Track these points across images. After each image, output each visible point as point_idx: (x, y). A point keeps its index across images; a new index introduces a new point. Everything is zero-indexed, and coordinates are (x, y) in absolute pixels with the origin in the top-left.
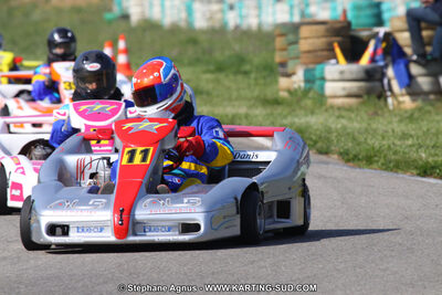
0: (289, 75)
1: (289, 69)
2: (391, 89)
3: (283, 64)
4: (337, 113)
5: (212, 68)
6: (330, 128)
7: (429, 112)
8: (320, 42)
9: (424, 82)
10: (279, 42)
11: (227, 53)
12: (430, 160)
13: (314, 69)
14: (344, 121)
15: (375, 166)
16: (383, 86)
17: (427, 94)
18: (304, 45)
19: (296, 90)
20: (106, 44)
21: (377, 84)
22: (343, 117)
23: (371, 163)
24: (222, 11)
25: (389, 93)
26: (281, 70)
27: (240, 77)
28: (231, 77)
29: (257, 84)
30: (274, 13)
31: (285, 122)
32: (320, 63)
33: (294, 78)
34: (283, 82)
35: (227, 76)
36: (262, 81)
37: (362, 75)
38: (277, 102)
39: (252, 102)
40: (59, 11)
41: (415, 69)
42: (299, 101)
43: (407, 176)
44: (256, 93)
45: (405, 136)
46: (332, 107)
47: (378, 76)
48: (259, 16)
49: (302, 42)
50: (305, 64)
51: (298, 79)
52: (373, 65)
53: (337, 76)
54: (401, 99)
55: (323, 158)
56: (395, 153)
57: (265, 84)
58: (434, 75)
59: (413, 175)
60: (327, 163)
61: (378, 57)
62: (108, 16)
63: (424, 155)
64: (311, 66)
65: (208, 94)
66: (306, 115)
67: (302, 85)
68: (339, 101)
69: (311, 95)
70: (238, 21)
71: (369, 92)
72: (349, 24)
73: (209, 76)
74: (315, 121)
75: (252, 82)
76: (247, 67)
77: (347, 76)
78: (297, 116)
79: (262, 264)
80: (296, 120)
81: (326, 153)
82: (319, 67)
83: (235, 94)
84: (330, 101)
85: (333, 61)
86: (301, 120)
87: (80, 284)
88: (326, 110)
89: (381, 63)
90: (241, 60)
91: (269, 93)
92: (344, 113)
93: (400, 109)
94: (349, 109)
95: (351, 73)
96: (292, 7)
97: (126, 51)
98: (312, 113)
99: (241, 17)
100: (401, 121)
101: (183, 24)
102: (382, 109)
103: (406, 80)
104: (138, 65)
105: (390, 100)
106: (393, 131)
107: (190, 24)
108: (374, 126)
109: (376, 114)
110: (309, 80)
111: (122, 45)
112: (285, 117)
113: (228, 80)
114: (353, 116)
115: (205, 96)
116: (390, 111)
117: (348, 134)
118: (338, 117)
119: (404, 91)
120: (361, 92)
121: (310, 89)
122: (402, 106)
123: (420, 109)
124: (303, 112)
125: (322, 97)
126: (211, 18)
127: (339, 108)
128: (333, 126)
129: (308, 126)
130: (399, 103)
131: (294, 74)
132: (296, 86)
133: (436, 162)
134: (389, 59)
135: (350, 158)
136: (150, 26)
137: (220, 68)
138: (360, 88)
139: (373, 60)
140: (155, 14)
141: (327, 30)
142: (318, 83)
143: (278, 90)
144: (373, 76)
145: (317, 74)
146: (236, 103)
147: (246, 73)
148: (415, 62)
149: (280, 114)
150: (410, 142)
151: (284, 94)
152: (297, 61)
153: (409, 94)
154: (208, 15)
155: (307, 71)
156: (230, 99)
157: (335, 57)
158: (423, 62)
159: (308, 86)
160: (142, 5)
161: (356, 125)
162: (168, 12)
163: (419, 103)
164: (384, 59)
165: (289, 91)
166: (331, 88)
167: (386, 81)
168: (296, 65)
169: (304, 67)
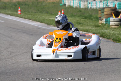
0: (102, 20)
3: (100, 17)
5: (84, 18)
8: (109, 12)
10: (99, 12)
11: (88, 14)
15: (120, 42)
18: (105, 13)
19: (103, 24)
20: (59, 11)
22: (114, 30)
23: (119, 42)
24: (87, 4)
26: (100, 19)
27: (90, 20)
28: (88, 20)
29: (94, 22)
30: (100, 5)
32: (109, 17)
34: (100, 22)
35: (87, 20)
36: (95, 21)
37: (119, 20)
38: (99, 26)
39: (93, 26)
40: (49, 3)
42: (104, 26)
44: (94, 24)
46: (111, 28)
48: (96, 5)
49: (105, 12)
51: (104, 21)
53: (113, 21)
55: (108, 40)
57: (96, 22)
60: (109, 41)
62: (61, 4)
64: (107, 18)
65: (82, 24)
66: (105, 30)
67: (105, 22)
68: (113, 27)
70: (91, 6)
71: (120, 25)
72: (116, 8)
73: (83, 20)
74: (107, 31)
77: (115, 21)
79: (91, 65)
80: (103, 31)
81: (109, 39)
82: (109, 18)
83: (89, 24)
84: (111, 26)
85: (112, 17)
87: (48, 69)
88: (110, 29)
90: (91, 16)
91: (97, 24)
94: (116, 28)
96: (104, 4)
98: (107, 29)
99: (92, 5)
101: (78, 7)
107: (80, 7)
111: (63, 12)
112: (100, 30)
113: (87, 21)
114: (116, 30)
115: (81, 24)
117: (114, 35)
120: (118, 24)
121: (106, 24)
124: (104, 29)
125: (109, 25)
126: (85, 6)
127: (113, 28)
128: (111, 32)
131: (103, 20)
132: (103, 23)
135: (114, 40)
136: (71, 7)
137: (86, 18)
138: (118, 23)
140: (72, 4)
141: (111, 10)
142: (108, 22)
143: (99, 24)
145: (108, 20)
146: (89, 26)
147: (92, 19)
149: (99, 29)
151: (100, 24)
154: (84, 5)
156: (87, 25)
160: (69, 2)
161: (117, 32)
162: (75, 4)
165: (102, 24)
166: (111, 23)
168: (103, 18)
169: (105, 18)
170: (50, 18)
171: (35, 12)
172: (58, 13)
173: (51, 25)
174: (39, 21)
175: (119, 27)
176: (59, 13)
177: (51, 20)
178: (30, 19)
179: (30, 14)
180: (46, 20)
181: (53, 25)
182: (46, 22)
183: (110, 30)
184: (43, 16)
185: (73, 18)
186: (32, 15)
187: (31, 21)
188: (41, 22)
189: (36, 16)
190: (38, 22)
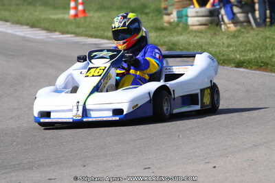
0: (169, 14)
1: (169, 11)
2: (223, 21)
3: (166, 9)
4: (194, 34)
6: (190, 42)
7: (243, 32)
9: (241, 16)
11: (137, 3)
12: (242, 58)
13: (182, 11)
14: (198, 39)
16: (219, 19)
17: (242, 22)
19: (172, 23)
21: (216, 18)
22: (197, 36)
25: (222, 23)
26: (165, 12)
27: (143, 16)
29: (152, 20)
31: (166, 40)
32: (185, 7)
33: (172, 16)
34: (166, 18)
36: (155, 18)
37: (207, 13)
38: (163, 29)
41: (236, 10)
42: (174, 28)
43: (229, 68)
44: (151, 25)
45: (229, 46)
46: (192, 31)
47: (216, 14)
50: (177, 8)
51: (174, 17)
52: (213, 8)
53: (194, 14)
54: (229, 25)
56: (223, 55)
57: (157, 19)
58: (246, 13)
59: (232, 67)
61: (215, 4)
63: (238, 56)
64: (181, 9)
66: (178, 36)
67: (176, 19)
68: (196, 28)
69: (181, 25)
71: (211, 22)
75: (150, 18)
76: (147, 11)
77: (200, 14)
78: (172, 36)
80: (172, 38)
82: (185, 10)
84: (191, 27)
85: (192, 6)
86: (175, 38)
88: (189, 33)
89: (218, 7)
90: (145, 6)
91: (159, 24)
92: (198, 34)
93: (228, 31)
94: (201, 32)
95: (202, 12)
97: (82, 4)
98: (181, 34)
100: (228, 38)
102: (218, 31)
103: (231, 16)
104: (89, 11)
105: (223, 26)
106: (223, 43)
108: (214, 41)
109: (215, 34)
110: (179, 17)
112: (166, 37)
114: (202, 35)
116: (222, 32)
117: (199, 46)
118: (195, 36)
119: (230, 22)
120: (207, 22)
121: (180, 22)
122: (229, 29)
123: (239, 31)
124: (176, 34)
125: (186, 26)
127: (196, 31)
128: (191, 41)
129: (178, 42)
130: (228, 28)
131: (171, 13)
132: (172, 20)
133: (244, 60)
134: (222, 4)
138: (207, 20)
139: (213, 5)
142: (184, 18)
143: (163, 23)
144: (213, 14)
145: (184, 13)
147: (147, 14)
148: (236, 5)
149: (163, 36)
150: (231, 49)
151: (166, 24)
152: (173, 7)
153: (233, 23)
155: (178, 12)
157: (193, 4)
158: (240, 5)
159: (179, 20)
161: (204, 40)
163: (238, 27)
164: (219, 4)
165: (170, 23)
166: (191, 21)
167: (220, 16)
168: (172, 9)
169: (177, 10)
170: (53, 17)
171: (18, 5)
172: (69, 4)
173: (55, 31)
174: (27, 25)
175: (208, 28)
176: (72, 4)
177: (54, 19)
178: (7, 21)
179: (5, 10)
180: (44, 19)
181: (60, 32)
182: (43, 25)
183: (188, 35)
184: (36, 11)
185: (105, 13)
186: (10, 11)
187: (8, 24)
188: (33, 26)
189: (20, 14)
190: (25, 27)
